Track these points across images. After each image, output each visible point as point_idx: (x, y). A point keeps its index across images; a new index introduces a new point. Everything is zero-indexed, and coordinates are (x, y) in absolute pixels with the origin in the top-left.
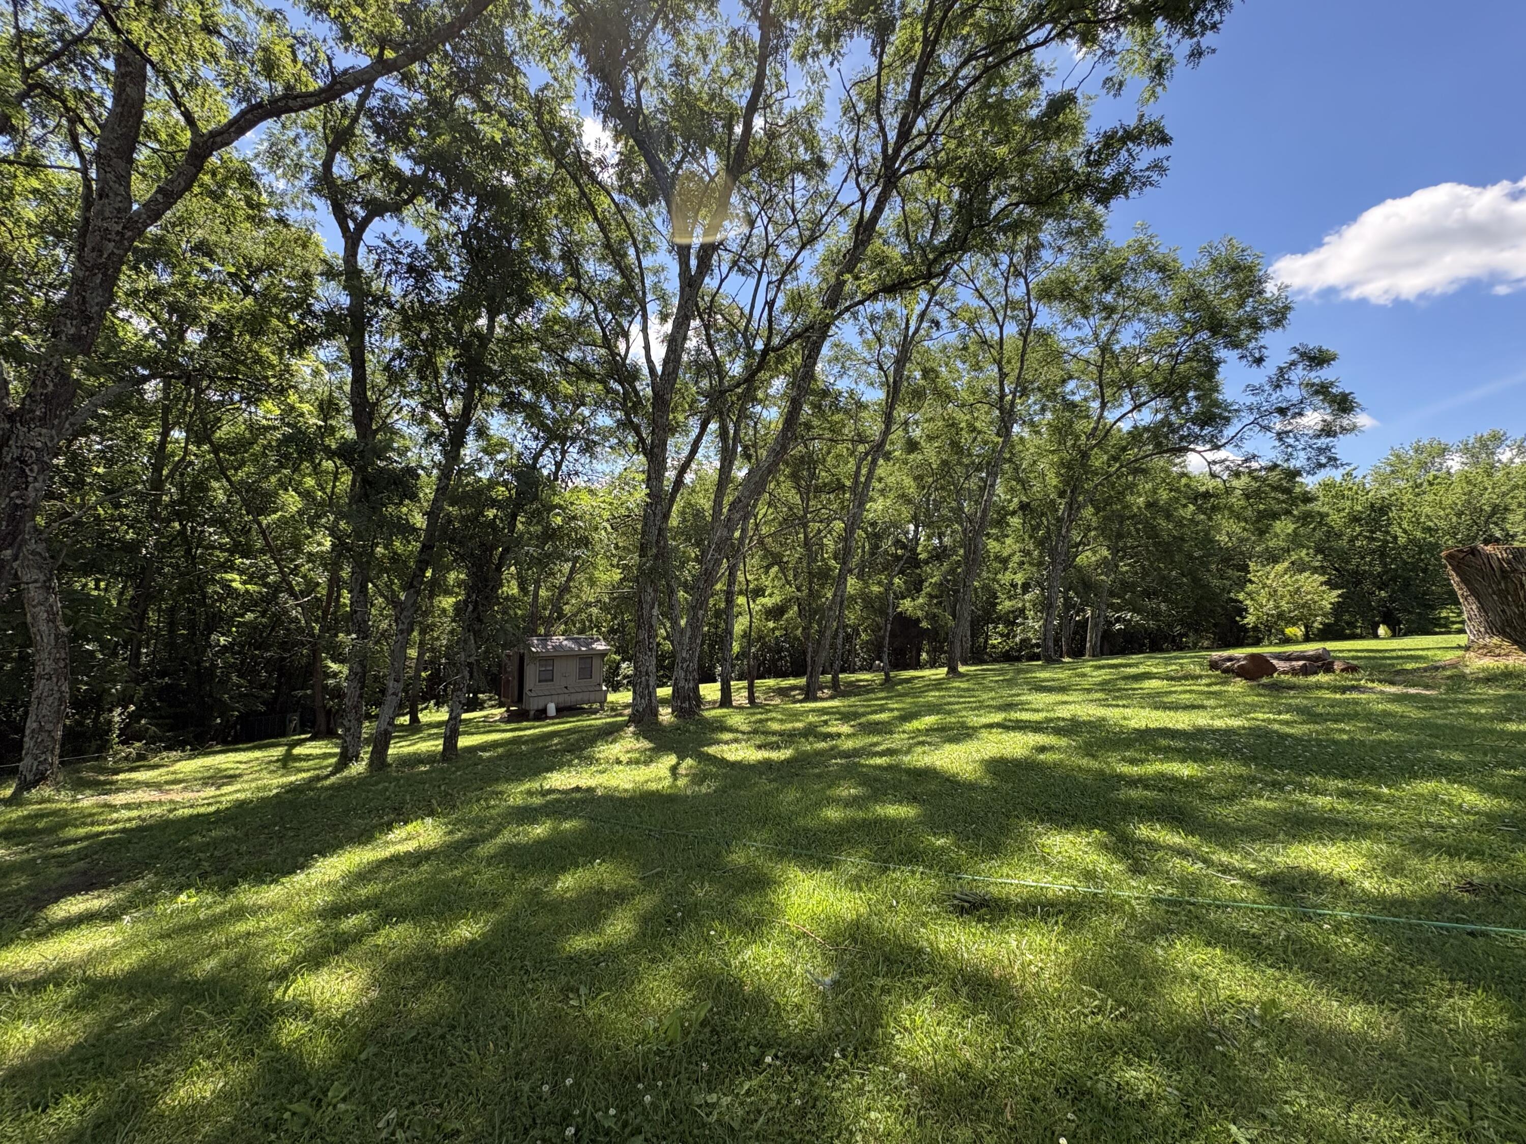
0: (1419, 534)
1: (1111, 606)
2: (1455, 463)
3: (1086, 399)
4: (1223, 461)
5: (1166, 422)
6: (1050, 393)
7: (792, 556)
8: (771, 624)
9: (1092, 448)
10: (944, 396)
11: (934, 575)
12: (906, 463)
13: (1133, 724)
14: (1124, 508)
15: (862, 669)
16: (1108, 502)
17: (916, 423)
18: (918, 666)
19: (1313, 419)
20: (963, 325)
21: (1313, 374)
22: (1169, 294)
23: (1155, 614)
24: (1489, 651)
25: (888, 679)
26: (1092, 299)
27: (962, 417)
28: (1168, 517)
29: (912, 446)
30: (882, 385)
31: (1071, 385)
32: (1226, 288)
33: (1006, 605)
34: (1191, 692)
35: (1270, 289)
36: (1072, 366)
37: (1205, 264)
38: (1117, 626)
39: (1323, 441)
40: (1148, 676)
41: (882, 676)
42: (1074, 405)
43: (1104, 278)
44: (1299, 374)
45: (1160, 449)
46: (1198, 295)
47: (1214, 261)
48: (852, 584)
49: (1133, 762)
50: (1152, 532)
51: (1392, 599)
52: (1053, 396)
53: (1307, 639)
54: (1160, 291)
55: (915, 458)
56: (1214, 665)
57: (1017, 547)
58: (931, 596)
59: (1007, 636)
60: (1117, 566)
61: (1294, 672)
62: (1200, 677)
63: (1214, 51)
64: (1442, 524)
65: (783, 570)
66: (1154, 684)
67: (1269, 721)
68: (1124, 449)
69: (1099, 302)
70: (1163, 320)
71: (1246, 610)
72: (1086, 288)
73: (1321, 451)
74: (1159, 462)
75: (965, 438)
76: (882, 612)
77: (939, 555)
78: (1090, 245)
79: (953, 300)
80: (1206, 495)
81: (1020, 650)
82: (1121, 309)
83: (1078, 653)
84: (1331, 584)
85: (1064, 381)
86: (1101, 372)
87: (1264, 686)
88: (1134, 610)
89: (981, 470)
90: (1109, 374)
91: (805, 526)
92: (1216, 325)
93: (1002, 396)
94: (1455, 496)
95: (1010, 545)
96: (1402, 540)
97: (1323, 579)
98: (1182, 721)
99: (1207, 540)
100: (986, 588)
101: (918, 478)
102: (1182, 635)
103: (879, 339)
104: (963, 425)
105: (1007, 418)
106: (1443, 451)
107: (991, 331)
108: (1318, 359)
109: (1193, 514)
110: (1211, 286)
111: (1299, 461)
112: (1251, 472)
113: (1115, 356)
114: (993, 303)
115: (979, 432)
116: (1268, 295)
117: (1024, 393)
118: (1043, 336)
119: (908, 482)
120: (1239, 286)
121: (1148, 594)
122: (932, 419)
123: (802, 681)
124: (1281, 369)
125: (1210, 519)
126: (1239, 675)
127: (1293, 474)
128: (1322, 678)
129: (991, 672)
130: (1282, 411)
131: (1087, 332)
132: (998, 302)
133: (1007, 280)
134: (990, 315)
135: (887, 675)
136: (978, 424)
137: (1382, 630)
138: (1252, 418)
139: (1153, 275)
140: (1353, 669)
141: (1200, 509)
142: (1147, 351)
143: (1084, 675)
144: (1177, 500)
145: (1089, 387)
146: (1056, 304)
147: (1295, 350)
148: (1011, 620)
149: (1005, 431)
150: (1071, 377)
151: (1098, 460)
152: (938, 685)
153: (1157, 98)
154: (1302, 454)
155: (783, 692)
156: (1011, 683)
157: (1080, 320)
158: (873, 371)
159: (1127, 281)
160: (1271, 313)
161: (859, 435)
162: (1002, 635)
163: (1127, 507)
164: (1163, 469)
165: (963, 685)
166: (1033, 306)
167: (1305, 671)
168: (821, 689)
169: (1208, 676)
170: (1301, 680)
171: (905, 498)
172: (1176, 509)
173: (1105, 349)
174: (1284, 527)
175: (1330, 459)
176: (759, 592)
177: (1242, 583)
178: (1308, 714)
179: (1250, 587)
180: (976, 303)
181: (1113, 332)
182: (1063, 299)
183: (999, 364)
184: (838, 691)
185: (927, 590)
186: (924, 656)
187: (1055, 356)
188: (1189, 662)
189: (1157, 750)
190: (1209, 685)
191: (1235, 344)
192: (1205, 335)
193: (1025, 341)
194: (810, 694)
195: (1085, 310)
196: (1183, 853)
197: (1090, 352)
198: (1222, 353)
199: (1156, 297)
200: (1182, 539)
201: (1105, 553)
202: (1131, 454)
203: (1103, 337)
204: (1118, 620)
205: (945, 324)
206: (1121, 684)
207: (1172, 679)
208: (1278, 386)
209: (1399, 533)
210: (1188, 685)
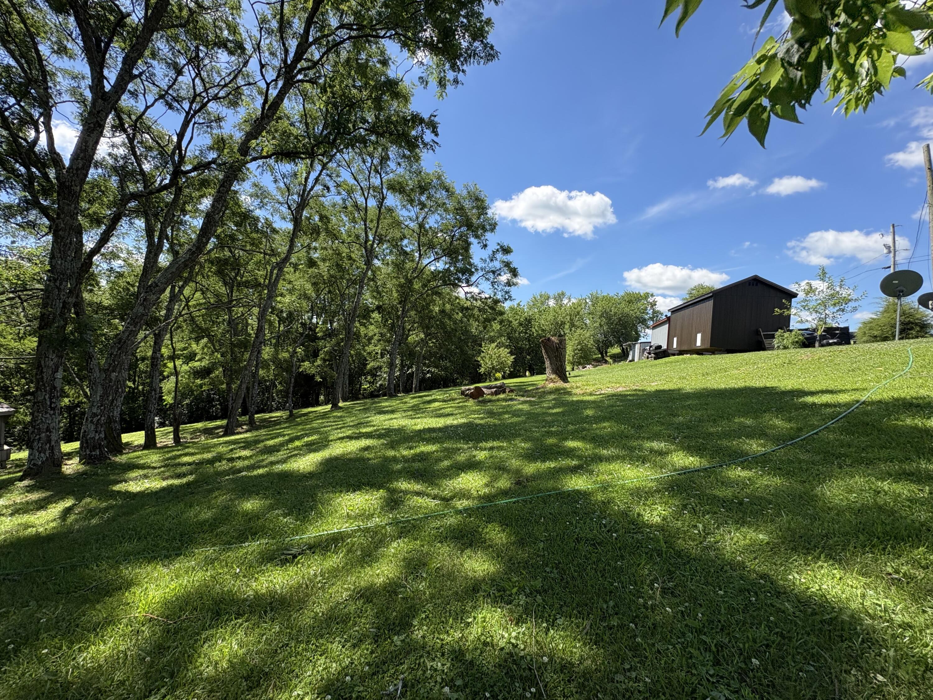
0: (540, 332)
1: (425, 364)
2: (552, 303)
3: (413, 251)
4: (471, 293)
5: (448, 270)
6: (395, 244)
7: (218, 330)
8: (198, 381)
9: (414, 278)
10: (334, 235)
11: (326, 346)
12: (306, 272)
13: (418, 427)
14: (429, 312)
15: (277, 409)
16: (423, 308)
17: (315, 249)
18: (318, 404)
19: (504, 278)
20: (343, 193)
21: (504, 257)
22: (450, 205)
23: (446, 369)
24: (552, 381)
25: (291, 415)
26: (416, 196)
27: (345, 250)
28: (450, 318)
29: (312, 263)
30: (291, 220)
31: (405, 242)
32: (473, 207)
33: (371, 365)
34: (452, 407)
35: (490, 212)
36: (406, 232)
37: (465, 193)
38: (428, 375)
39: (507, 288)
40: (435, 401)
41: (287, 413)
42: (406, 253)
43: (420, 187)
44: (499, 256)
45: (445, 284)
46: (462, 208)
47: (469, 192)
48: (267, 352)
49: (411, 448)
50: (443, 326)
51: (532, 360)
52: (396, 246)
53: (504, 378)
54: (447, 201)
55: (314, 270)
56: (463, 393)
57: (376, 331)
58: (324, 360)
59: (373, 383)
60: (427, 342)
61: (492, 394)
62: (456, 399)
63: (463, 84)
64: (547, 328)
65: (211, 341)
66: (437, 404)
67: (475, 419)
68: (429, 281)
69: (419, 200)
70: (448, 217)
71: (481, 366)
72: (412, 190)
73: (507, 292)
74: (446, 290)
75: (346, 264)
76: (288, 370)
77: (330, 334)
78: (414, 167)
79: (338, 176)
80: (467, 309)
81: (379, 391)
82: (429, 206)
83: (407, 391)
84: (511, 353)
85: (402, 239)
86: (419, 238)
87: (479, 402)
88: (435, 367)
89: (356, 284)
90: (423, 239)
91: (230, 310)
92: (469, 225)
93: (367, 240)
94: (550, 317)
95: (372, 330)
96: (535, 335)
97: (508, 351)
98: (440, 423)
99: (466, 332)
100: (359, 354)
101: (314, 284)
102: (457, 379)
103: (288, 189)
104: (344, 255)
105: (370, 255)
106: (548, 298)
107: (361, 200)
108: (506, 251)
109: (462, 318)
110: (467, 204)
111: (499, 296)
112: (481, 299)
113: (426, 231)
114: (362, 185)
115: (354, 261)
116: (489, 216)
117: (381, 241)
118: (390, 210)
119: (308, 286)
120: (478, 208)
121: (441, 358)
122: (325, 249)
123: (224, 422)
124: (494, 252)
125: (468, 321)
126: (471, 397)
127: (496, 302)
128: (502, 396)
129: (358, 405)
130: (494, 272)
131: (412, 214)
132: (364, 184)
133: (370, 173)
134: (360, 192)
135: (291, 412)
136: (353, 256)
137: (527, 373)
138: (482, 273)
139: (444, 192)
140: (512, 391)
141: (464, 315)
142: (442, 231)
143: (406, 403)
144: (453, 310)
145: (414, 244)
146: (397, 194)
147: (499, 244)
148: (374, 373)
149: (368, 263)
150: (405, 237)
151: (417, 285)
152: (324, 415)
153: (443, 98)
154: (500, 293)
155: (208, 432)
156: (366, 410)
157: (409, 206)
158: (284, 209)
159: (432, 192)
160: (490, 225)
161: (272, 250)
162: (370, 383)
163: (431, 311)
164: (448, 294)
165: (339, 414)
166: (385, 191)
167: (496, 393)
168: (240, 426)
169: (459, 399)
170: (494, 398)
171: (307, 297)
172: (453, 315)
173: (421, 226)
174: (496, 326)
175: (509, 296)
176: (191, 357)
177: (480, 352)
178: (491, 414)
179: (482, 354)
180: (352, 181)
181: (425, 218)
182: (400, 193)
183: (365, 221)
184: (253, 426)
185: (322, 355)
186: (322, 398)
187: (397, 224)
188: (454, 392)
189: (423, 440)
190: (458, 403)
191: (477, 237)
192: (464, 229)
193: (380, 211)
194: (228, 431)
195: (411, 201)
196: (418, 494)
197: (413, 225)
198: (472, 240)
199: (444, 204)
200: (456, 330)
201: (422, 336)
202: (433, 284)
203: (420, 219)
204: (428, 372)
205: (333, 189)
206: (421, 406)
207: (445, 401)
208: (492, 260)
209: (534, 330)
210: (451, 404)
